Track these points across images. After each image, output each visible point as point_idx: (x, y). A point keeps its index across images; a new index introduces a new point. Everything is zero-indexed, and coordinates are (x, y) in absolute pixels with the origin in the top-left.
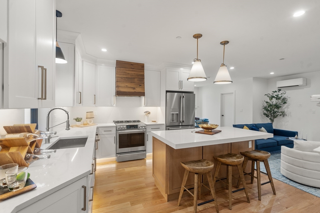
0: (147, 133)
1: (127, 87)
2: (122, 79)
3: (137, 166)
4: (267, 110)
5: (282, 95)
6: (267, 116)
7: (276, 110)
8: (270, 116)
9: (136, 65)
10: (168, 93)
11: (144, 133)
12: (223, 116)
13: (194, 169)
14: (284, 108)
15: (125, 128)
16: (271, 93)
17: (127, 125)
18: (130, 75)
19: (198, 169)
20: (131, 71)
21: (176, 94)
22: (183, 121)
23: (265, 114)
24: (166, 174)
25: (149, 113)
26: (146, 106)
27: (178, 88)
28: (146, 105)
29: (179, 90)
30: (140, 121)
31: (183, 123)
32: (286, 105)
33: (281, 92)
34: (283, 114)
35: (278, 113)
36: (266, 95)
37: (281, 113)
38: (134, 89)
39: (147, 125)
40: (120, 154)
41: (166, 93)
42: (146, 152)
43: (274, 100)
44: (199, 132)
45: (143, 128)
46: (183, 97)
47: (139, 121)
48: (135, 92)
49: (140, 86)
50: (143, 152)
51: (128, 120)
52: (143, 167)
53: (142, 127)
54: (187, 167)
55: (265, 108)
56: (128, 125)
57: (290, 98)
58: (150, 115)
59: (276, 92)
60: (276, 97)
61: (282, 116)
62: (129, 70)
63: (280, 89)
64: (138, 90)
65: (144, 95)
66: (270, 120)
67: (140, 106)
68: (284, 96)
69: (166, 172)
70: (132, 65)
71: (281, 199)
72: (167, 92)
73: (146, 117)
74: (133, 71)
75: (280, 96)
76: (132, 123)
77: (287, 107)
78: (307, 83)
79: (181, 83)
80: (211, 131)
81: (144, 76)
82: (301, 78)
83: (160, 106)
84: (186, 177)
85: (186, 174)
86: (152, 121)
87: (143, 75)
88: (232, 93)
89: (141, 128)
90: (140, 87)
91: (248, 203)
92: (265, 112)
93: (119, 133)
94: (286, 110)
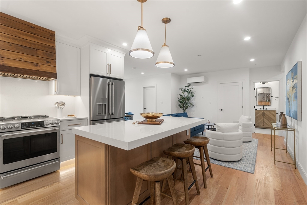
0: (61, 133)
1: (21, 60)
2: (11, 45)
3: (45, 186)
4: (181, 102)
5: (191, 90)
6: (181, 107)
7: (187, 102)
8: (183, 107)
9: (40, 30)
10: (92, 77)
11: (56, 133)
12: (145, 108)
13: (155, 176)
14: (192, 100)
15: (18, 127)
16: (184, 87)
17: (22, 123)
18: (28, 42)
19: (162, 174)
20: (30, 36)
21: (101, 79)
22: (112, 114)
23: (179, 106)
24: (106, 193)
25: (64, 104)
26: (59, 94)
27: (106, 73)
28: (59, 92)
29: (107, 75)
30: (48, 117)
31: (112, 116)
32: (193, 97)
33: (190, 87)
34: (192, 105)
35: (188, 105)
36: (180, 89)
37: (190, 105)
38: (37, 65)
39: (61, 121)
40: (7, 174)
41: (90, 77)
42: (59, 160)
43: (186, 93)
44: (143, 122)
45: (55, 125)
46: (112, 84)
47: (45, 117)
48: (38, 71)
49: (48, 62)
50: (55, 161)
51: (25, 115)
52: (55, 186)
53: (53, 124)
54: (145, 176)
55: (179, 101)
56: (24, 123)
57: (195, 92)
58: (64, 108)
59: (187, 86)
60: (187, 90)
61: (191, 107)
62: (26, 35)
63: (190, 84)
64: (45, 68)
65: (55, 77)
66: (183, 111)
67: (48, 93)
68: (192, 90)
69: (106, 190)
70: (32, 27)
71: (219, 181)
72: (91, 75)
73: (59, 110)
74: (33, 37)
75: (190, 90)
76: (31, 119)
77: (194, 100)
78: (206, 81)
79: (109, 67)
80: (155, 121)
81: (55, 50)
82: (203, 77)
83: (80, 94)
84: (138, 189)
85: (139, 185)
86: (68, 116)
87: (54, 48)
88: (154, 87)
89: (50, 125)
90: (49, 64)
91: (199, 196)
92: (180, 104)
93: (4, 137)
94: (193, 102)
